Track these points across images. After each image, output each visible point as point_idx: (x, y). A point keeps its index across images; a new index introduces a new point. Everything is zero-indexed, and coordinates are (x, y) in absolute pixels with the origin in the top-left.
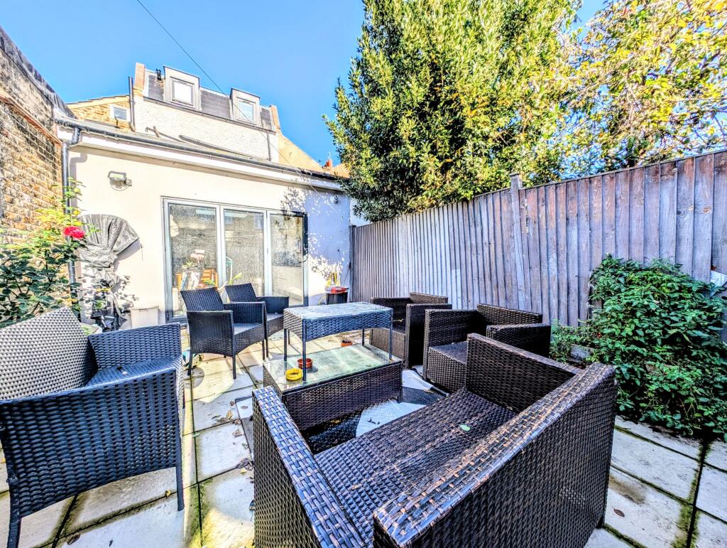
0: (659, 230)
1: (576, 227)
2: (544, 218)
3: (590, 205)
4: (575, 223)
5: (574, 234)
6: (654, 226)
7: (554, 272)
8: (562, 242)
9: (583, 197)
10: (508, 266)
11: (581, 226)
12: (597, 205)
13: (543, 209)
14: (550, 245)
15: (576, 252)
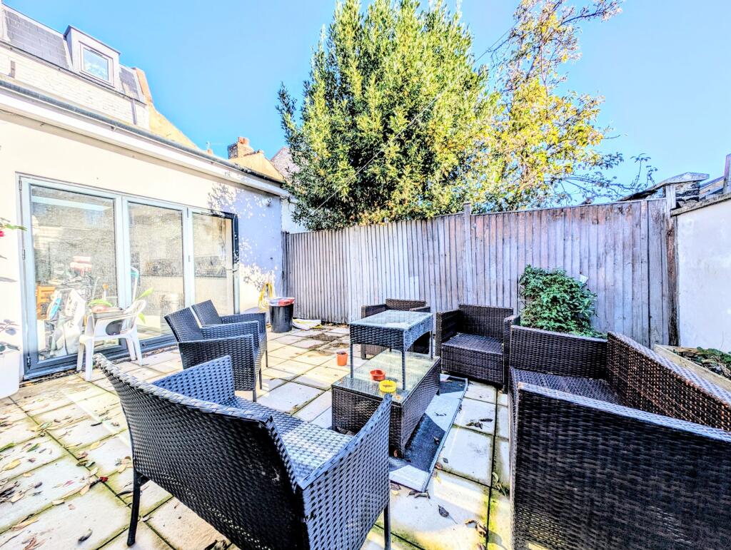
0: (555, 250)
1: (509, 246)
2: (488, 238)
3: (518, 231)
4: (508, 242)
5: (507, 250)
6: (553, 248)
7: (494, 277)
8: (500, 255)
9: (513, 224)
10: (460, 273)
11: (512, 245)
12: (521, 231)
13: (487, 231)
14: (491, 257)
15: (509, 263)
